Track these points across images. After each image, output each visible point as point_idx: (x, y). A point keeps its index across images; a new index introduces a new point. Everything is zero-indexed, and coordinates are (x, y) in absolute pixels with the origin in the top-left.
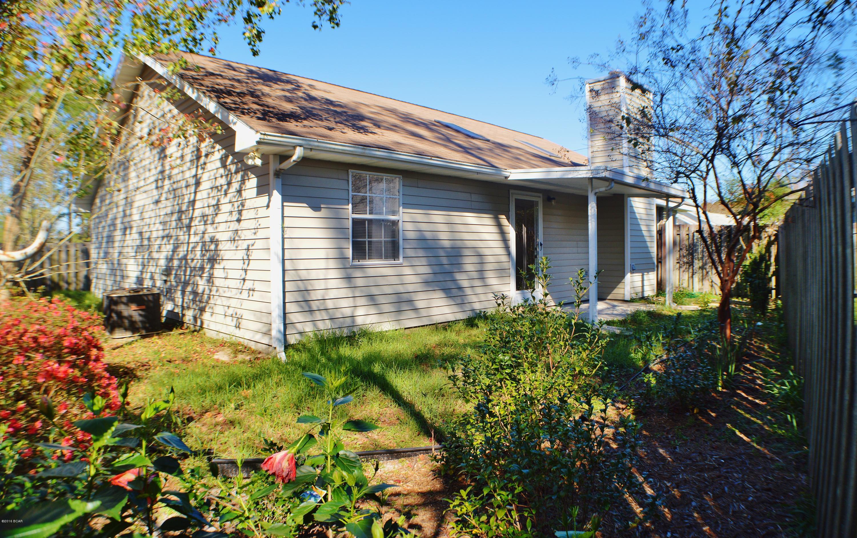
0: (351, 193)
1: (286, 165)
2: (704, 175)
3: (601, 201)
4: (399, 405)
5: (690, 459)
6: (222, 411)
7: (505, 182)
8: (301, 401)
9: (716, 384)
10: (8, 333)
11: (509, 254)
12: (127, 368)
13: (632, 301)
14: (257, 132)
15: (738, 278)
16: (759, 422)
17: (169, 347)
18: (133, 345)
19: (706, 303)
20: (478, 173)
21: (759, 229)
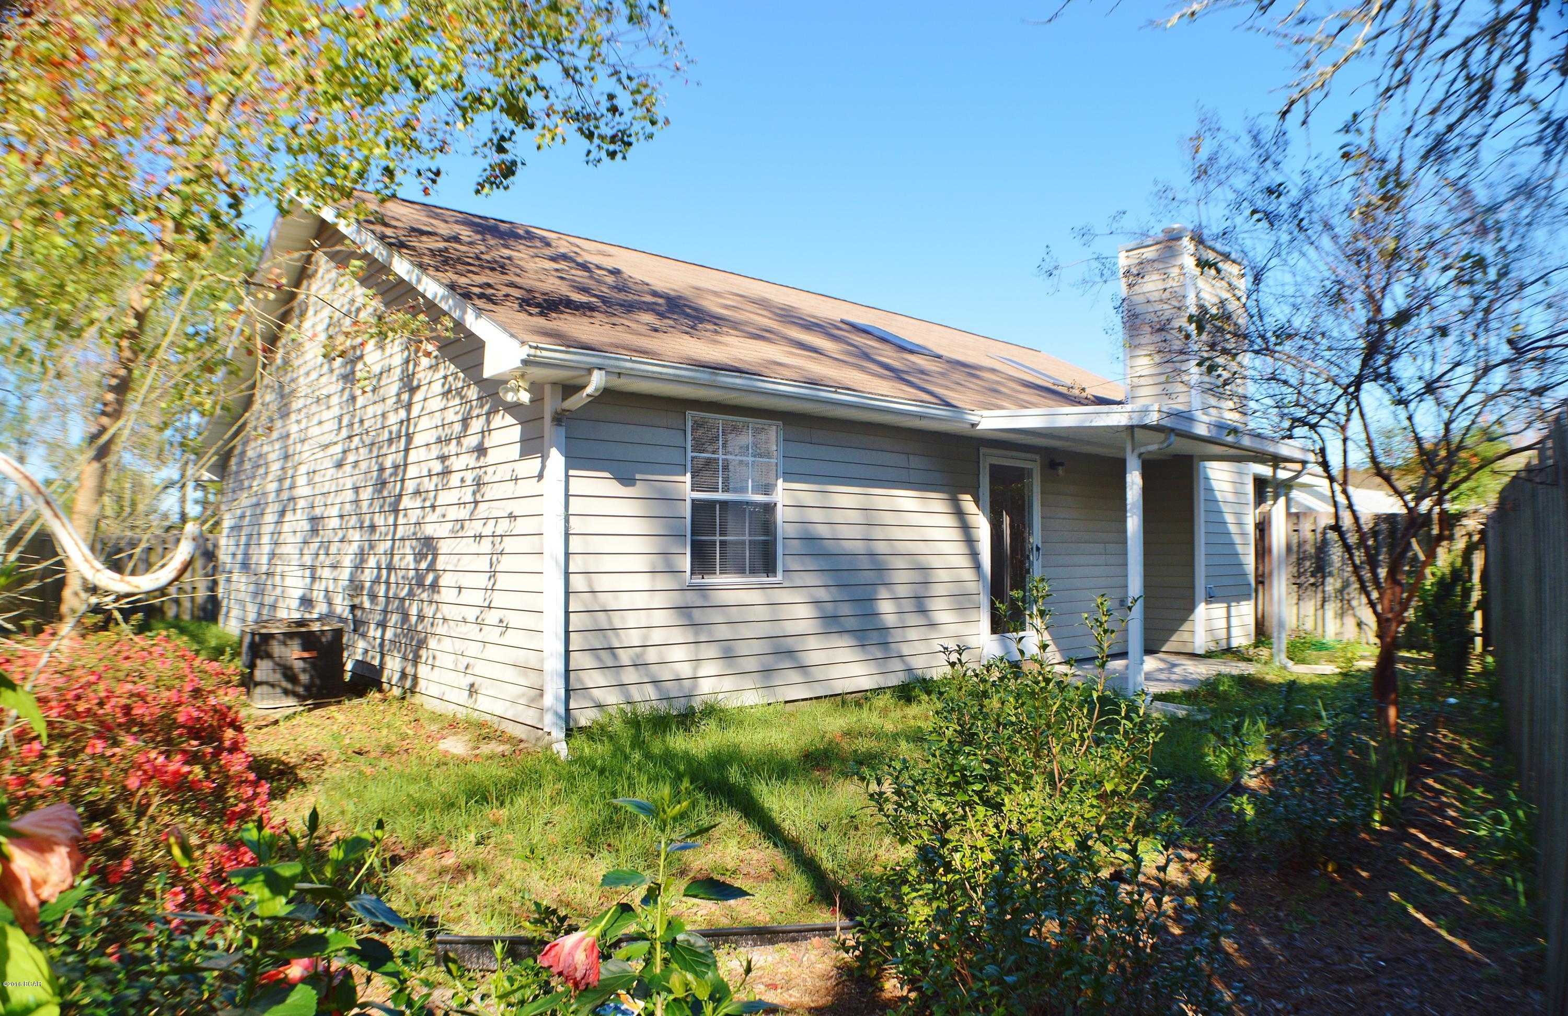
0: (690, 454)
1: (576, 402)
2: (1343, 420)
3: (1149, 469)
4: (776, 845)
5: (1321, 959)
6: (453, 847)
7: (972, 433)
8: (595, 834)
9: (1369, 816)
10: (78, 698)
11: (978, 567)
12: (283, 763)
13: (1209, 655)
14: (523, 343)
15: (1410, 614)
16: (1452, 890)
17: (358, 727)
18: (294, 722)
19: (1350, 660)
20: (921, 417)
21: (1450, 521)
